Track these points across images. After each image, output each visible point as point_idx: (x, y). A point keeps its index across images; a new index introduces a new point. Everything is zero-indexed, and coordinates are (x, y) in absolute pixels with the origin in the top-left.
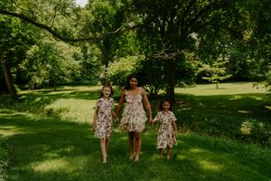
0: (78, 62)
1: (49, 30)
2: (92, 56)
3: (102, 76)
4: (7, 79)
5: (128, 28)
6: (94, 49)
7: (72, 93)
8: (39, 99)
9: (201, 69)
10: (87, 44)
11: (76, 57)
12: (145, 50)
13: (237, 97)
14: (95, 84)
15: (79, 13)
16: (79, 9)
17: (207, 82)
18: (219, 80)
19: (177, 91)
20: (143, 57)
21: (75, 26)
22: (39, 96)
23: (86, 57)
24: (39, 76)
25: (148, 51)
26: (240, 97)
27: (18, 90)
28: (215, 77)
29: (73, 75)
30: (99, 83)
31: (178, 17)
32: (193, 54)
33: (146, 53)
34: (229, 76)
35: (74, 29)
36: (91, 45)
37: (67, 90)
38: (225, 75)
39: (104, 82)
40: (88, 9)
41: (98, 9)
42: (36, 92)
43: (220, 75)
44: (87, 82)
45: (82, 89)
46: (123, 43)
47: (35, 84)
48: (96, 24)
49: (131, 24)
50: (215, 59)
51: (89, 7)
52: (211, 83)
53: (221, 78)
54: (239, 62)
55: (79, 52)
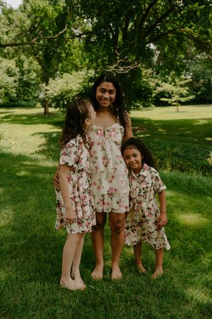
0: (12, 79)
2: (28, 71)
3: (42, 96)
5: (73, 36)
6: (31, 63)
7: (6, 117)
9: (160, 89)
10: (23, 57)
11: (9, 72)
12: (95, 64)
13: (202, 122)
14: (34, 106)
15: (10, 16)
16: (11, 11)
17: (166, 104)
18: (179, 102)
20: (92, 73)
23: (22, 73)
25: (98, 66)
26: (205, 122)
28: (176, 98)
30: (39, 105)
31: (135, 24)
32: (150, 71)
33: (95, 69)
34: (191, 97)
36: (28, 57)
38: (187, 96)
39: (44, 103)
40: (23, 12)
41: (34, 11)
43: (182, 96)
44: (24, 103)
45: (18, 111)
46: (67, 55)
48: (32, 29)
49: (77, 32)
51: (23, 9)
52: (170, 105)
53: (183, 100)
54: (202, 81)
55: (14, 66)
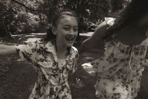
0: (37, 22)
1: (24, 6)
2: (44, 19)
4: (6, 30)
5: (59, 7)
6: (44, 16)
7: (35, 36)
8: (20, 38)
9: (91, 25)
10: (42, 14)
11: (36, 20)
17: (93, 31)
19: (81, 34)
21: (36, 6)
22: (20, 37)
23: (41, 20)
24: (20, 28)
27: (11, 34)
29: (35, 28)
31: (81, 2)
32: (87, 19)
35: (35, 7)
37: (33, 34)
42: (19, 35)
44: (42, 31)
45: (39, 34)
47: (19, 32)
48: (45, 4)
49: (61, 5)
50: (97, 21)
55: (38, 17)
